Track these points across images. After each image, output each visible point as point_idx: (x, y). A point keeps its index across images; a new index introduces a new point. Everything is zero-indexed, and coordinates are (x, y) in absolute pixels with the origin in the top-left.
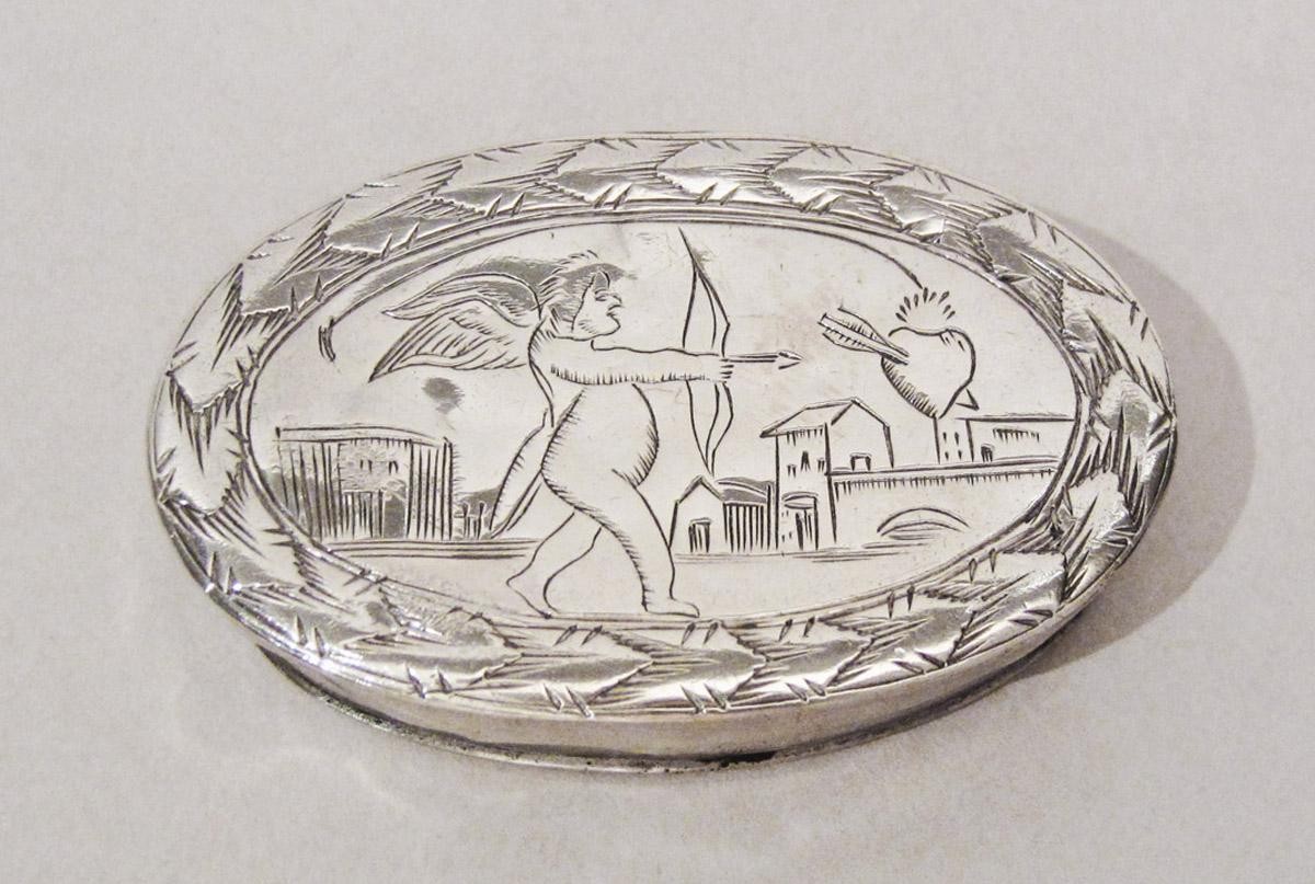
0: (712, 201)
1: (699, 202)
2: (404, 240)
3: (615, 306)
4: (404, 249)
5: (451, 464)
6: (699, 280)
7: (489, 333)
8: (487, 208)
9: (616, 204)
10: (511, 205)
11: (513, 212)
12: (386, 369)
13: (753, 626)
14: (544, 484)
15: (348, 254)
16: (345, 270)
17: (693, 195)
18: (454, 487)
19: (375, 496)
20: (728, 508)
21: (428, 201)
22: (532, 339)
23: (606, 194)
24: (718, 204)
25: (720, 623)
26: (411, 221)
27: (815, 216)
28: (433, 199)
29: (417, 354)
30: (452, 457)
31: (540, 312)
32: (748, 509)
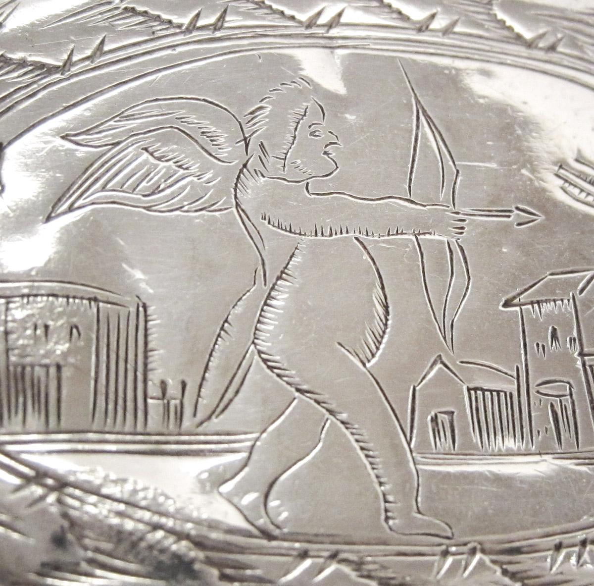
0: (432, 31)
1: (420, 30)
2: (88, 53)
3: (331, 143)
4: (87, 63)
5: (146, 329)
6: (422, 117)
7: (187, 169)
8: (186, 21)
9: (330, 26)
10: (212, 20)
11: (216, 27)
12: (65, 206)
13: (518, 551)
14: (256, 357)
15: (23, 63)
16: (20, 83)
17: (414, 23)
18: (150, 359)
19: (53, 371)
20: (473, 392)
21: (117, 8)
22: (239, 177)
23: (319, 14)
24: (440, 34)
25: (479, 547)
26: (97, 30)
27: (541, 54)
28: (123, 7)
29: (103, 188)
30: (146, 321)
31: (247, 145)
32: (495, 394)
